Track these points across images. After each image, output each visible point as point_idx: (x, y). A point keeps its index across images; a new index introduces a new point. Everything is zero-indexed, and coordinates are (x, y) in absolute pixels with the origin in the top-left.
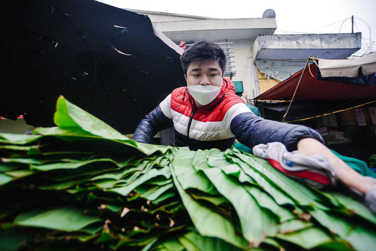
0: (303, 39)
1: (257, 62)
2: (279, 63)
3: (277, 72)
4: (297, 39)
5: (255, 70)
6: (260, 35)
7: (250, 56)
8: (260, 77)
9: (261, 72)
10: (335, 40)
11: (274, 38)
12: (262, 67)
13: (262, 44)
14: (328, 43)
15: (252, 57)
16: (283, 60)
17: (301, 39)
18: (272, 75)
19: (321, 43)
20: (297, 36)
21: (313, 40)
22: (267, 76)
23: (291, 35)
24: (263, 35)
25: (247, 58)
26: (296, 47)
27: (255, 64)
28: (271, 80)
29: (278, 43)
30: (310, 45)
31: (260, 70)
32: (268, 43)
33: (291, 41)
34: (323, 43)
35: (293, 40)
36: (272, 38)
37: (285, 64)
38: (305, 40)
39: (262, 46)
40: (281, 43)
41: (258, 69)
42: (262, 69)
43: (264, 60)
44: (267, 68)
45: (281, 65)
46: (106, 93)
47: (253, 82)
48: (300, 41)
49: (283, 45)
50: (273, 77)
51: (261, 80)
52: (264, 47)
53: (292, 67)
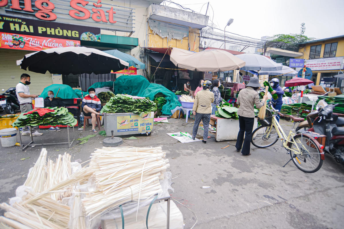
0: (179, 13)
1: (150, 21)
2: (162, 24)
3: (161, 30)
4: (175, 12)
5: (147, 26)
6: (153, 3)
7: (145, 15)
8: (150, 32)
9: (151, 29)
10: (196, 18)
11: (162, 8)
12: (152, 25)
13: (154, 11)
14: (192, 19)
15: (146, 16)
16: (166, 22)
17: (178, 12)
18: (158, 32)
19: (188, 18)
20: (176, 10)
21: (184, 15)
22: (154, 32)
23: (173, 8)
24: (156, 4)
25: (143, 15)
26: (174, 18)
27: (148, 22)
28: (156, 35)
29: (164, 12)
30: (182, 18)
31: (150, 27)
32: (158, 11)
33: (172, 12)
34: (189, 18)
35: (173, 12)
36: (161, 8)
37: (166, 25)
38: (180, 14)
39: (154, 12)
40: (166, 13)
41: (149, 26)
42: (152, 26)
43: (154, 20)
44: (155, 27)
45: (164, 25)
46: (73, 65)
47: (145, 35)
48: (177, 14)
49: (167, 14)
50: (158, 34)
51: (150, 34)
52: (155, 13)
53: (170, 28)
